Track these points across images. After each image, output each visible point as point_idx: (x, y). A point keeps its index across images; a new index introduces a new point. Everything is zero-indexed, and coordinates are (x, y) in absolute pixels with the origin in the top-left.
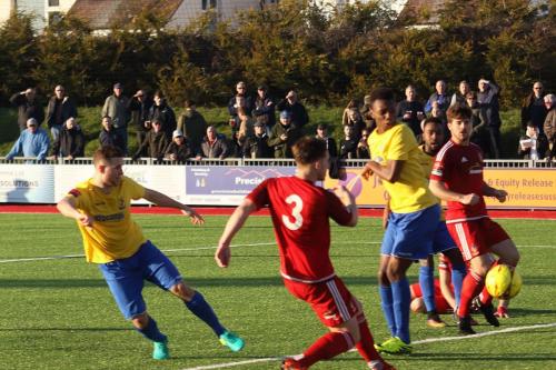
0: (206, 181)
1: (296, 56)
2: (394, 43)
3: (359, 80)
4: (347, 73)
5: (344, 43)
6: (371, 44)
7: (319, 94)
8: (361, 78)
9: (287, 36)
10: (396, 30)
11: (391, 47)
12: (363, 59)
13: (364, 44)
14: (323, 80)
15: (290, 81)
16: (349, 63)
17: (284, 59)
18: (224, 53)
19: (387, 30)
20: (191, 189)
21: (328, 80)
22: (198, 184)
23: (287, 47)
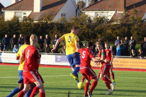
0: (60, 59)
1: (84, 29)
2: (108, 27)
3: (99, 36)
4: (96, 34)
5: (96, 26)
6: (103, 27)
7: (89, 39)
8: (100, 35)
9: (82, 24)
10: (109, 24)
11: (107, 28)
12: (100, 30)
13: (101, 27)
14: (90, 35)
15: (82, 35)
16: (97, 31)
17: (81, 30)
18: (66, 28)
19: (107, 24)
20: (56, 61)
21: (92, 35)
22: (58, 60)
23: (81, 27)
